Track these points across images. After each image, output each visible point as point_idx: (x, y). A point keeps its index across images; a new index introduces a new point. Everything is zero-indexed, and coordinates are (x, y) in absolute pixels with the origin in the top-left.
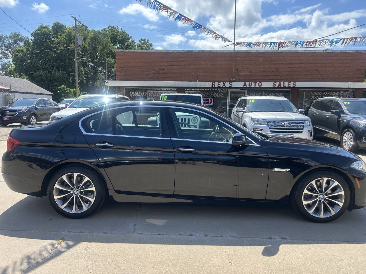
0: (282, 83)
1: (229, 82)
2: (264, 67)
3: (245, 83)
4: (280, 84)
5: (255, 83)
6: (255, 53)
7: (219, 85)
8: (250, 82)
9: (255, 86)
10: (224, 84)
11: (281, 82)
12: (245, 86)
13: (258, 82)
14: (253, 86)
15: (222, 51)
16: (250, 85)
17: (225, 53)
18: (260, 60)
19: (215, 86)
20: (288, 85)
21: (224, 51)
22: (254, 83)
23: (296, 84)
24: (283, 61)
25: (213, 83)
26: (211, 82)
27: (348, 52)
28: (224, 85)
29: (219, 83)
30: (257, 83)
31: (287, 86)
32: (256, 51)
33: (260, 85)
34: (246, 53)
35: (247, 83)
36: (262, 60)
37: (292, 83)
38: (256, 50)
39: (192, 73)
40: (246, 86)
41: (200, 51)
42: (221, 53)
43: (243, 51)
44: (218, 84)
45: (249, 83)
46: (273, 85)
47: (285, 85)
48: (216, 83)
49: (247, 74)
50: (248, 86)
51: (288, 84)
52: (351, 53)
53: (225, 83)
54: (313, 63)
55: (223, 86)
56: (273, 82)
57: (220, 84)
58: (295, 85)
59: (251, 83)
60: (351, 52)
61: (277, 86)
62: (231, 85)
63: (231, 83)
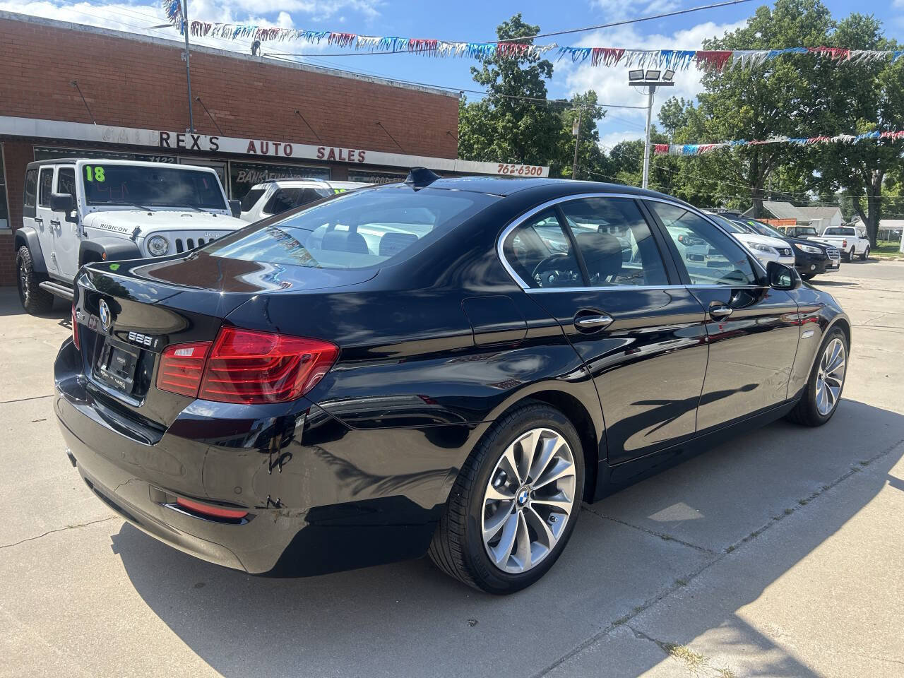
0: (337, 150)
1: (209, 137)
2: (267, 103)
3: (252, 145)
4: (332, 152)
5: (277, 145)
6: (241, 61)
7: (181, 144)
8: (265, 142)
9: (277, 152)
10: (196, 141)
11: (334, 148)
12: (252, 152)
13: (283, 144)
14: (271, 152)
15: (150, 41)
16: (265, 150)
17: (158, 46)
18: (255, 83)
19: (167, 143)
20: (349, 157)
21: (156, 42)
22: (273, 144)
23: (365, 156)
24: (310, 95)
25: (161, 136)
26: (157, 133)
27: (429, 91)
28: (196, 143)
29: (181, 138)
30: (280, 144)
31: (347, 161)
32: (244, 58)
33: (288, 151)
34: (218, 57)
35: (257, 143)
36: (261, 84)
37: (357, 152)
38: (245, 55)
39: (56, 97)
40: (255, 151)
41: (79, 29)
42: (145, 44)
43: (211, 52)
44: (179, 141)
45: (262, 143)
46: (317, 154)
47: (343, 156)
48: (173, 135)
49: (227, 117)
50: (259, 152)
51: (350, 155)
52: (435, 95)
53: (198, 137)
54: (370, 108)
55: (193, 146)
56: (318, 147)
57: (183, 141)
58: (363, 158)
59: (267, 144)
60: (435, 92)
61: (325, 158)
62: (214, 147)
63: (214, 141)
